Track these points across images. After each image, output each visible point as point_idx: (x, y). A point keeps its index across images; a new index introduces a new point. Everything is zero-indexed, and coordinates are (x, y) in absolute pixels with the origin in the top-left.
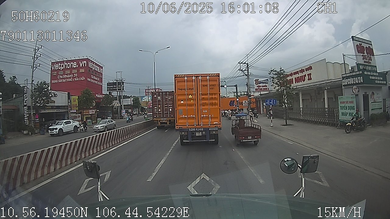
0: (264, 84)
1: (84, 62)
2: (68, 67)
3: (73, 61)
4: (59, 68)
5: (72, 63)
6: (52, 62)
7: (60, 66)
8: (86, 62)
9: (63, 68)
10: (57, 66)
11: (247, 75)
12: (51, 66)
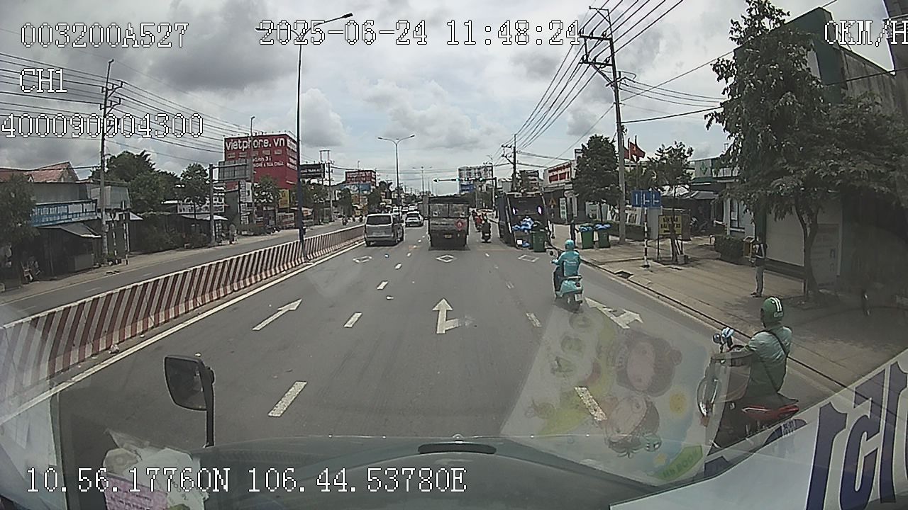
0: (533, 178)
1: (281, 139)
2: (255, 147)
3: (263, 137)
4: (240, 148)
5: (261, 140)
6: (225, 139)
7: (241, 144)
8: (284, 139)
9: (246, 147)
10: (235, 146)
11: (514, 164)
12: (225, 144)
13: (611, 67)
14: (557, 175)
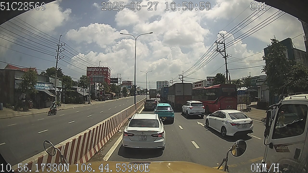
2: (97, 71)
4: (92, 71)
6: (87, 67)
8: (107, 69)
11: (183, 81)
13: (224, 52)
14: (198, 85)
